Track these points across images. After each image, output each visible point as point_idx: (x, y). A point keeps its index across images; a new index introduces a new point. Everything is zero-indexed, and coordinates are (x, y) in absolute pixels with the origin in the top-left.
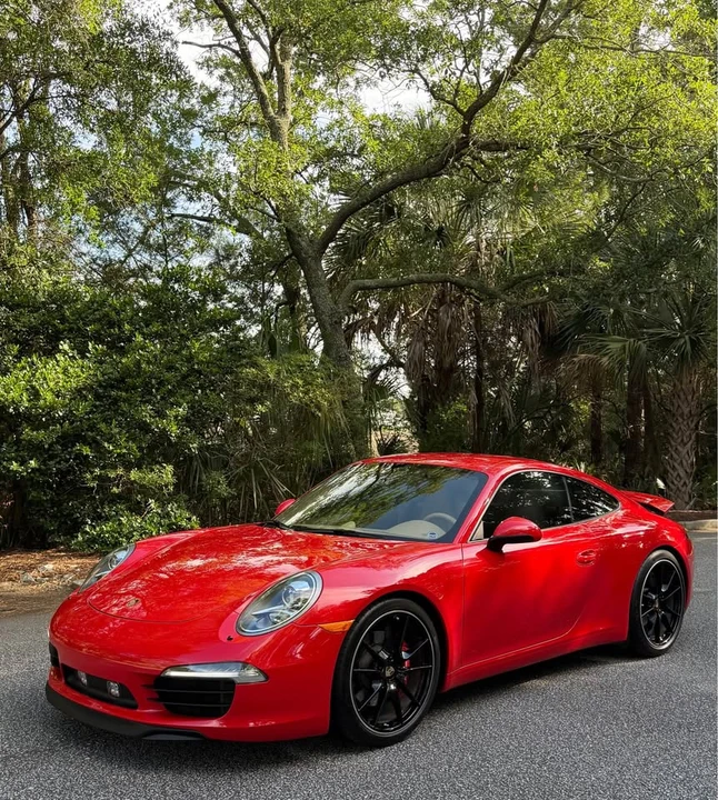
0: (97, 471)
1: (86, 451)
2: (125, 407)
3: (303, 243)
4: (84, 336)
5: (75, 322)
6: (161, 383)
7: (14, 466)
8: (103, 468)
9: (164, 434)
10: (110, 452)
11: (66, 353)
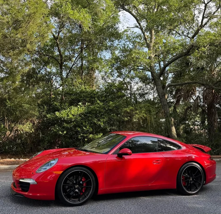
0: (82, 134)
1: (79, 129)
2: (90, 118)
3: (155, 75)
4: (85, 101)
5: (84, 98)
6: (100, 112)
7: (60, 133)
8: (83, 134)
9: (100, 125)
10: (85, 130)
11: (80, 105)
